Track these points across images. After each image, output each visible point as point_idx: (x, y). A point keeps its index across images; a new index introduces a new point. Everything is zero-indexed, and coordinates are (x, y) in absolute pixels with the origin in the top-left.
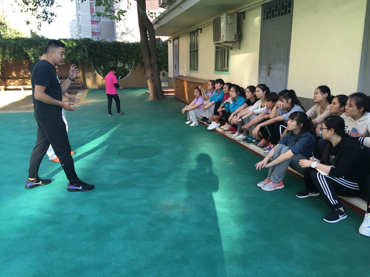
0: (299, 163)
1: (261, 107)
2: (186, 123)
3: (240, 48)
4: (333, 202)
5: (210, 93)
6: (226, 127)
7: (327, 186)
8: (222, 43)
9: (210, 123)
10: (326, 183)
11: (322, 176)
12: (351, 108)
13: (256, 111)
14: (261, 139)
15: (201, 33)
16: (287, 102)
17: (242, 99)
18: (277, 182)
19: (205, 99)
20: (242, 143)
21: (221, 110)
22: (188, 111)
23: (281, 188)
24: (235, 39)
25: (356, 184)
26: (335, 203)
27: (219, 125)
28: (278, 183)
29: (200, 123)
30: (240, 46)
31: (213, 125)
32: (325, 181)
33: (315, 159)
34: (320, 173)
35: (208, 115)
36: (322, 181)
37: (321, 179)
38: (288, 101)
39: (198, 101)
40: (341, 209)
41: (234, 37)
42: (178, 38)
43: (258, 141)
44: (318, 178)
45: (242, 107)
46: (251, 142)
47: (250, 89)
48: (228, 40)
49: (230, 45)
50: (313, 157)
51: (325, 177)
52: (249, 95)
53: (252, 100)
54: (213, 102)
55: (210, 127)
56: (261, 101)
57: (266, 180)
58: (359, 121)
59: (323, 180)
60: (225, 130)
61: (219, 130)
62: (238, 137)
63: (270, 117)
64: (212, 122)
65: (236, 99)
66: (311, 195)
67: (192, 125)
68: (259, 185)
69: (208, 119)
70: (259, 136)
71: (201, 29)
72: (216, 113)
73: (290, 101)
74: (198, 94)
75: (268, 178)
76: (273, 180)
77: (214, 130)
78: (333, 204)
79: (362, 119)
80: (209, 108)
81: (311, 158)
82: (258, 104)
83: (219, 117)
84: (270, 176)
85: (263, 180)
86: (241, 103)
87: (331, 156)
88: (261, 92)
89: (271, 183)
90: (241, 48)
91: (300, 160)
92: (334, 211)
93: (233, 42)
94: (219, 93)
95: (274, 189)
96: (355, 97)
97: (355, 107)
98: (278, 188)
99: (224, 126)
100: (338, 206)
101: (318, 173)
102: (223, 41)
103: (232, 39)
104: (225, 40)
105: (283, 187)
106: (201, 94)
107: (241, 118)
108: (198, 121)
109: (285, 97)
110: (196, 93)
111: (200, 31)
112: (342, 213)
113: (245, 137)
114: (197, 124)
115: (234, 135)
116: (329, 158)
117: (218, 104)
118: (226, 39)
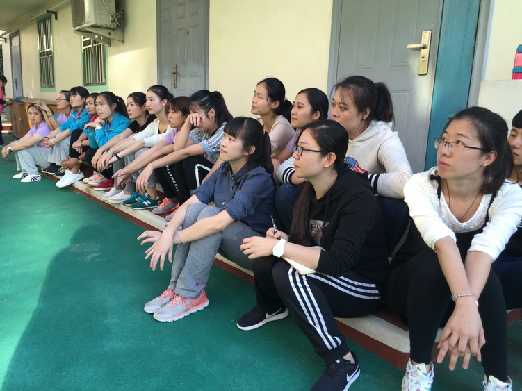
0: (243, 247)
1: (159, 133)
2: (15, 177)
3: (123, 42)
4: (330, 342)
5: (64, 116)
6: (95, 179)
7: (314, 302)
8: (88, 27)
9: (63, 174)
10: (310, 293)
11: (301, 276)
12: (346, 113)
13: (148, 141)
14: (162, 199)
15: (56, 19)
16: (207, 116)
17: (123, 119)
18: (192, 294)
19: (52, 128)
20: (124, 208)
21: (79, 144)
22: (17, 151)
23: (201, 308)
24: (112, 22)
25: (373, 286)
26: (335, 346)
27: (81, 176)
28: (195, 298)
29: (44, 176)
30: (123, 37)
31: (69, 178)
32: (309, 289)
33: (279, 233)
34: (294, 270)
35: (58, 157)
36: (302, 290)
37: (300, 285)
38: (210, 113)
39: (39, 130)
40: (349, 357)
41: (111, 19)
42: (17, 33)
43: (155, 203)
44: (292, 284)
45: (122, 135)
46: (141, 206)
47: (134, 99)
48: (100, 23)
49: (104, 33)
50: (274, 229)
51: (309, 279)
52: (133, 110)
53: (142, 122)
54: (67, 131)
55: (63, 182)
56: (159, 121)
57: (166, 293)
58: (358, 142)
59: (304, 287)
60: (92, 187)
61: (80, 186)
62: (114, 197)
63: (175, 149)
64: (67, 171)
65: (110, 120)
66: (270, 318)
67: (27, 179)
68: (148, 309)
69: (60, 167)
70: (158, 193)
71: (56, 14)
72: (73, 153)
73: (212, 113)
74: (37, 117)
75: (170, 287)
76: (183, 293)
77: (71, 188)
78: (330, 348)
79: (365, 135)
80: (59, 143)
81: (270, 231)
82: (154, 126)
83: (80, 162)
84: (175, 282)
85: (159, 294)
86: (119, 129)
87: (312, 222)
88: (157, 99)
89: (179, 299)
90: (126, 41)
91: (245, 240)
92: (333, 366)
93: (109, 29)
94: (79, 114)
95: (186, 314)
96: (352, 86)
97: (353, 110)
98: (194, 310)
99: (91, 178)
100: (341, 350)
101: (290, 271)
102: (89, 25)
103: (107, 21)
104: (93, 23)
105: (206, 304)
106: (43, 119)
107: (115, 154)
108: (40, 171)
109: (202, 105)
110: (33, 115)
111: (53, 16)
112: (351, 369)
113: (128, 197)
114: (39, 179)
115: (108, 194)
116: (308, 228)
117: (75, 135)
118: (96, 20)
